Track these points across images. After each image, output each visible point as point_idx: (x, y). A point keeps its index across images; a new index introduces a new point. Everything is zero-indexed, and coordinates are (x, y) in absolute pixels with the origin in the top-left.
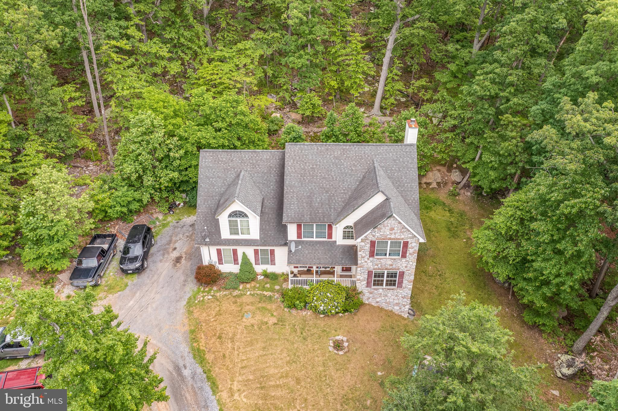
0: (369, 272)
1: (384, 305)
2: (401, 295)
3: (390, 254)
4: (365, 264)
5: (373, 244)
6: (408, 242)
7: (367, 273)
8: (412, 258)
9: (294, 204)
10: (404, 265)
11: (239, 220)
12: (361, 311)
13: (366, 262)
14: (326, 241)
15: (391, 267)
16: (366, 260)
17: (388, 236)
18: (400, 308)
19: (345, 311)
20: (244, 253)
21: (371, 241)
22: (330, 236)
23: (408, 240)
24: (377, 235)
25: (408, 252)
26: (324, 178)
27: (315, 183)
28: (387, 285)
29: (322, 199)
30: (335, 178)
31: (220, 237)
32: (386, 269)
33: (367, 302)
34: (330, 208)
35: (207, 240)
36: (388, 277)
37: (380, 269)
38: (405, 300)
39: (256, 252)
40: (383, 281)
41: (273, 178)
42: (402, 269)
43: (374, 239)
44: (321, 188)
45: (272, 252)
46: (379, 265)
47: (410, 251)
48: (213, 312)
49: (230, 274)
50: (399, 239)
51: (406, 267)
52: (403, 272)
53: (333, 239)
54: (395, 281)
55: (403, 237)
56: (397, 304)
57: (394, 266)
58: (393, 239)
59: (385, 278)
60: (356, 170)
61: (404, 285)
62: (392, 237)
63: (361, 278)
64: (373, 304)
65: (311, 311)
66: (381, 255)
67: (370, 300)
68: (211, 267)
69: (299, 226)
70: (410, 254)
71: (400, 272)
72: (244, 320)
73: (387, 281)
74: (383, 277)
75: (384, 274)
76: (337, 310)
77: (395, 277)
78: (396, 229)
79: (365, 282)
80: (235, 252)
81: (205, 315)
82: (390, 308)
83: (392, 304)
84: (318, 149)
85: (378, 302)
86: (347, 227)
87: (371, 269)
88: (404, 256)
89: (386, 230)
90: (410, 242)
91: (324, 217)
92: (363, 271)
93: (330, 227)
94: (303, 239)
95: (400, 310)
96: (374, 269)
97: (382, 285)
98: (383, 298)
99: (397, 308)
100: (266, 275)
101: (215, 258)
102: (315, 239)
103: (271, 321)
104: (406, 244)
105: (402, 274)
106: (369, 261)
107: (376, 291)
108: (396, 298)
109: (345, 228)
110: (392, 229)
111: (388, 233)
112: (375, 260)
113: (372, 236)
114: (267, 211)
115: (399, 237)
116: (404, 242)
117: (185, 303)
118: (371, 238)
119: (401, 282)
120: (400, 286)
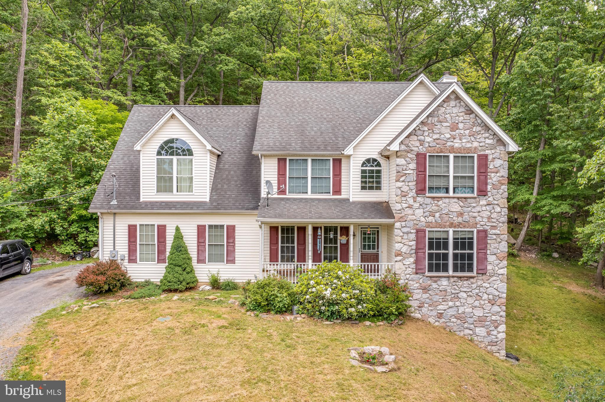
0: (418, 231)
1: (454, 324)
2: (485, 296)
3: (454, 188)
4: (410, 211)
5: (421, 158)
6: (486, 156)
7: (413, 236)
8: (499, 196)
9: (273, 133)
10: (486, 214)
11: (175, 158)
13: (410, 207)
14: (331, 199)
15: (460, 219)
16: (411, 201)
17: (449, 144)
18: (489, 334)
19: (379, 316)
20: (177, 229)
21: (418, 155)
22: (337, 191)
23: (487, 152)
24: (428, 139)
25: (489, 181)
26: (322, 109)
27: (309, 113)
28: (455, 270)
29: (321, 128)
30: (340, 109)
31: (138, 198)
32: (452, 225)
33: (418, 315)
34: (336, 137)
35: (114, 202)
36: (456, 247)
37: (440, 226)
38: (496, 308)
39: (201, 229)
40: (445, 256)
41: (242, 132)
42: (483, 222)
43: (422, 150)
44: (319, 118)
45: (231, 229)
46: (437, 215)
47: (493, 178)
48: (90, 322)
49: (148, 283)
50: (469, 150)
51: (489, 218)
52: (485, 231)
53: (343, 196)
54: (470, 257)
55: (476, 144)
56: (481, 320)
57: (466, 217)
58: (459, 150)
59: (451, 251)
61: (489, 267)
62: (456, 145)
63: (404, 249)
64: (431, 320)
65: (303, 316)
66: (438, 189)
67: (424, 310)
68: (113, 264)
69: (282, 161)
70: (494, 186)
71: (478, 231)
72: (155, 323)
73: (455, 256)
74: (446, 247)
75: (447, 239)
76: (360, 307)
77: (471, 247)
78: (461, 126)
79: (412, 260)
80: (162, 229)
81: (73, 325)
82: (467, 331)
83: (471, 320)
84: (312, 86)
85: (440, 315)
86: (368, 160)
87: (422, 225)
88: (483, 192)
89: (443, 130)
90: (490, 158)
91: (326, 145)
92: (405, 230)
93: (338, 162)
94: (288, 196)
95: (489, 339)
96: (429, 225)
97: (446, 269)
98: (451, 304)
99: (481, 331)
100: (216, 284)
101: (123, 249)
102: (309, 195)
103: (214, 325)
104: (483, 160)
105: (483, 235)
106: (416, 205)
107: (434, 285)
108: (477, 303)
110: (454, 127)
111: (448, 136)
112: (428, 201)
113: (418, 144)
115: (469, 145)
116: (479, 156)
118: (416, 146)
119: (483, 260)
120: (482, 272)
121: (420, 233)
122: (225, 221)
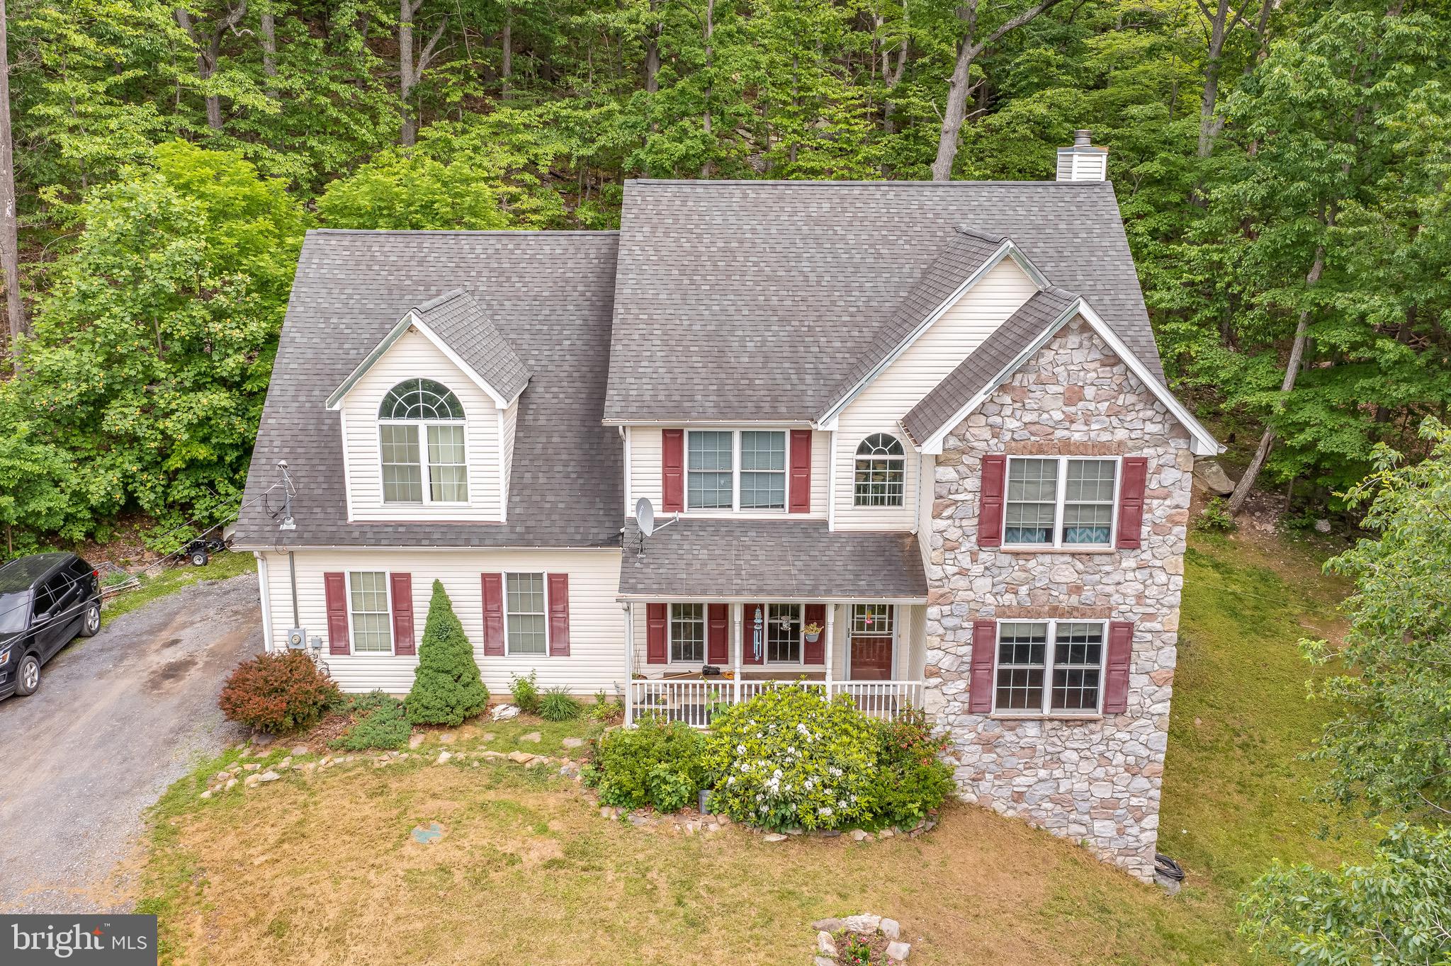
0: (978, 626)
1: (1047, 813)
2: (1120, 758)
3: (1065, 532)
4: (961, 583)
5: (992, 469)
6: (1144, 461)
7: (967, 636)
8: (1165, 550)
9: (651, 359)
10: (1132, 588)
11: (422, 424)
12: (952, 827)
13: (963, 573)
14: (785, 522)
15: (1074, 600)
16: (965, 561)
17: (1059, 434)
18: (1121, 832)
19: (884, 815)
20: (438, 587)
21: (985, 460)
22: (801, 501)
23: (1147, 452)
24: (1012, 424)
25: (1146, 516)
26: (768, 279)
27: (736, 292)
28: (1057, 702)
29: (764, 342)
30: (813, 277)
31: (343, 512)
32: (1054, 612)
33: (970, 797)
34: (800, 372)
35: (289, 525)
36: (1061, 656)
37: (1029, 614)
38: (1141, 782)
39: (490, 585)
40: (1038, 677)
41: (575, 315)
42: (1126, 609)
43: (996, 448)
44: (759, 307)
45: (559, 584)
46: (1024, 590)
47: (1156, 510)
48: (268, 829)
49: (377, 699)
50: (1104, 447)
51: (1140, 597)
52: (1130, 626)
53: (814, 514)
54: (1093, 677)
55: (1121, 434)
56: (1107, 807)
57: (1088, 594)
58: (1082, 447)
59: (1049, 666)
60: (895, 257)
61: (1132, 700)
62: (1077, 437)
63: (946, 662)
64: (999, 806)
65: (722, 819)
66: (1029, 532)
67: (984, 786)
68: (297, 662)
69: (672, 438)
70: (1157, 529)
71: (1113, 626)
72: (408, 850)
73: (1059, 676)
74: (1039, 656)
75: (1043, 639)
77: (1094, 656)
78: (1089, 392)
79: (962, 685)
80: (401, 585)
81: (231, 840)
82: (1075, 828)
83: (1084, 806)
84: (745, 196)
85: (1018, 797)
86: (873, 440)
87: (986, 613)
88: (1129, 541)
89: (1048, 402)
90: (1152, 465)
91: (775, 400)
92: (949, 622)
93: (802, 440)
94: (688, 514)
95: (1121, 843)
96: (1003, 611)
97: (1036, 701)
98: (1043, 773)
99: (1105, 828)
100: (528, 703)
101: (316, 625)
102: (736, 513)
103: (534, 855)
104: (1136, 471)
105: (1124, 634)
106: (977, 569)
107: (1009, 737)
108: (1100, 773)
109: (863, 449)
110: (1073, 396)
111: (1058, 416)
112: (1005, 560)
113: (987, 434)
114: (542, 421)
115: (1105, 437)
116: (1126, 461)
117: (153, 800)
118: (982, 440)
119: (1119, 685)
120: (1117, 708)
121: (982, 629)
122: (543, 564)
